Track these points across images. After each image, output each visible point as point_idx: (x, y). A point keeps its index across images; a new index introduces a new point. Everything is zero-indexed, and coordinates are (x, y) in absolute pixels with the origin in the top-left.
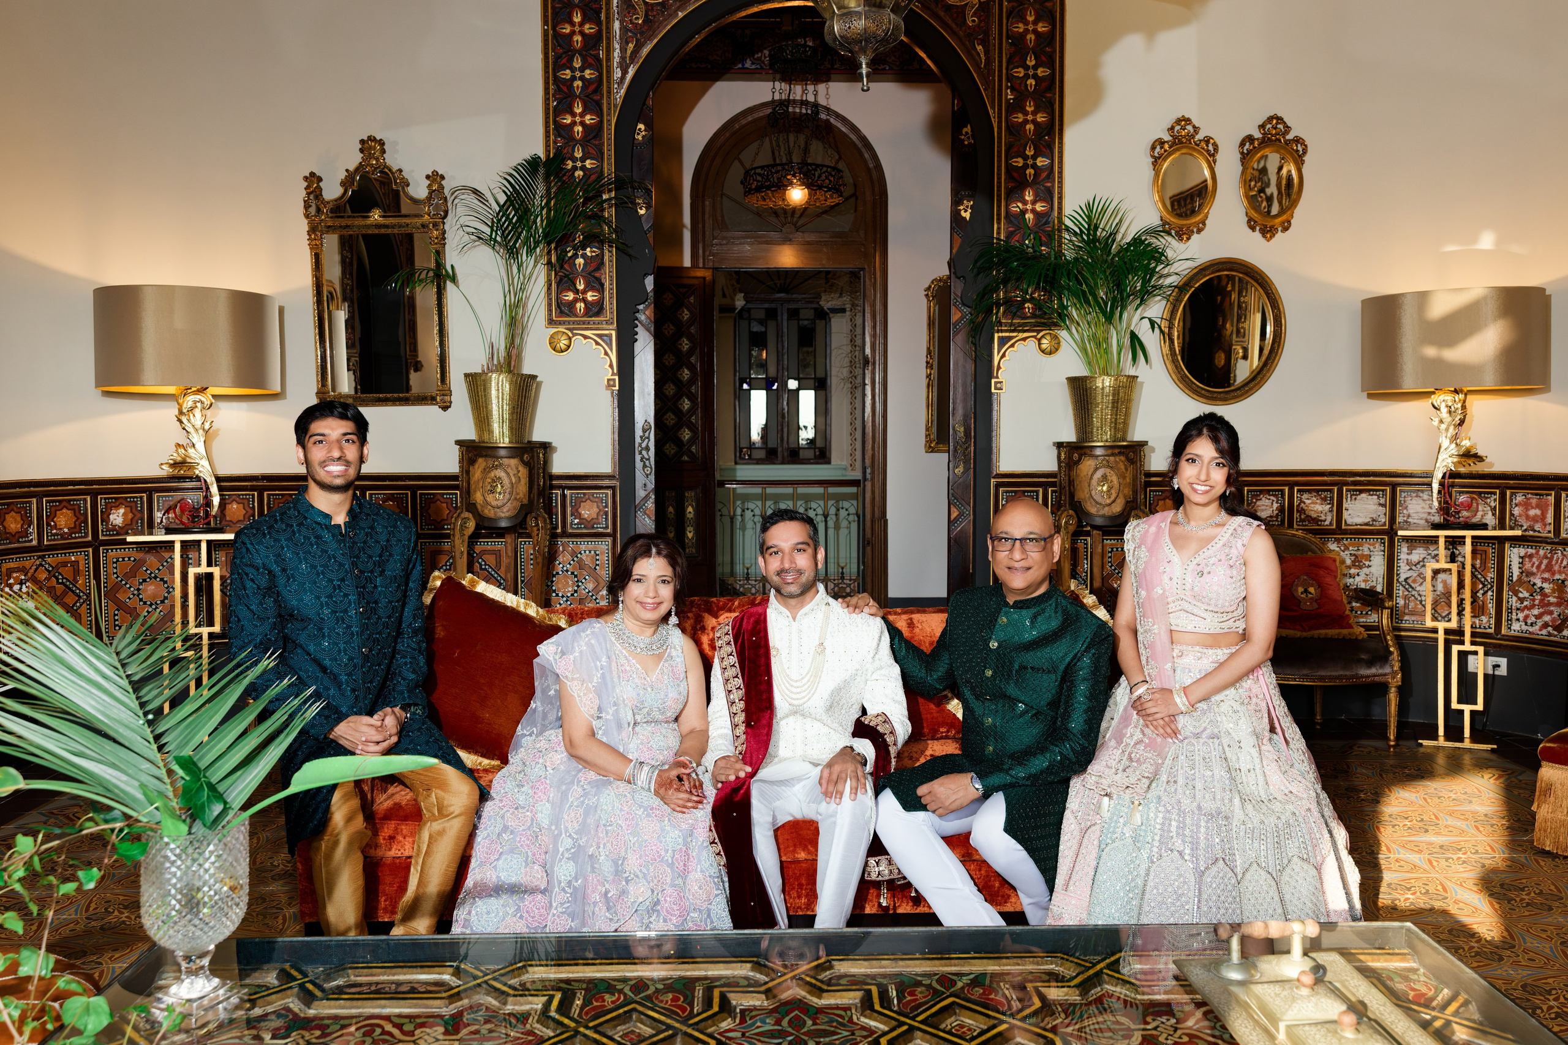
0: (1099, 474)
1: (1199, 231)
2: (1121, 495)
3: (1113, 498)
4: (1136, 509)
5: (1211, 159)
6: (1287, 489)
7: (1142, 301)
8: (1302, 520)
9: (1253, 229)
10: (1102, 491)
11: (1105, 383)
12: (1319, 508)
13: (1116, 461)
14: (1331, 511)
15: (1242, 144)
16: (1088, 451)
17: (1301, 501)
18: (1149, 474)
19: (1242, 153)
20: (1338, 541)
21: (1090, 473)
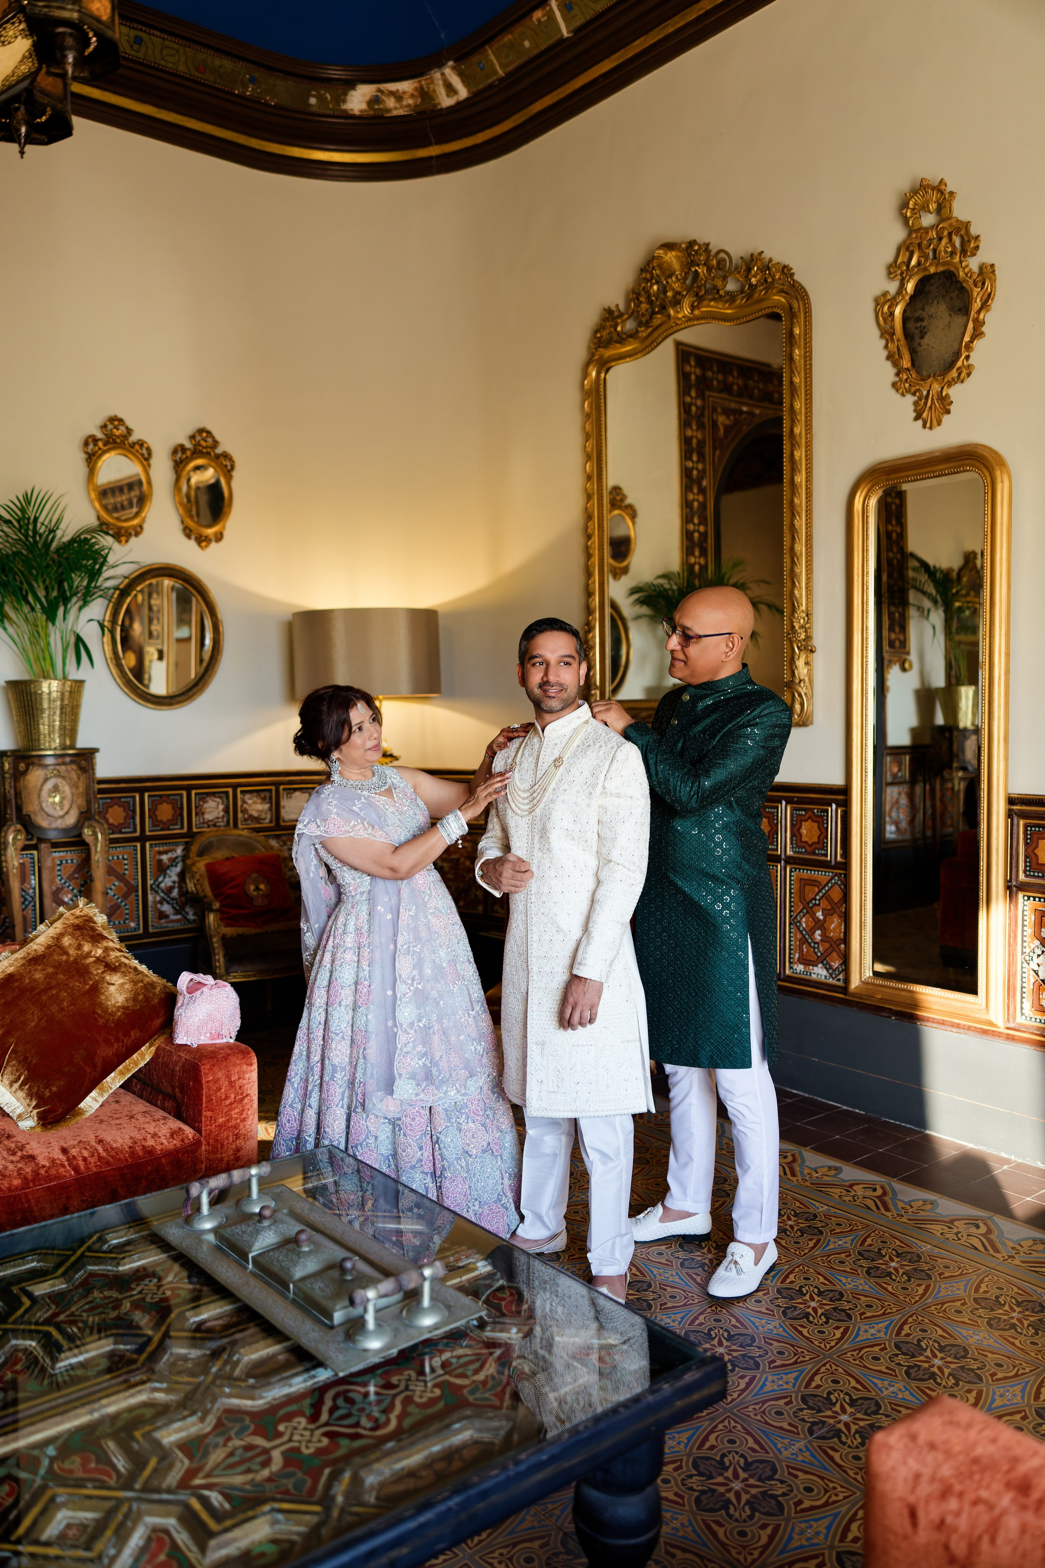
0: (49, 785)
1: (137, 534)
2: (74, 806)
3: (66, 809)
4: (90, 821)
5: (145, 463)
6: (230, 790)
7: (85, 603)
8: (245, 820)
9: (188, 536)
10: (54, 803)
11: (50, 688)
12: (260, 807)
13: (67, 771)
14: (270, 809)
15: (175, 452)
16: (36, 761)
17: (244, 802)
18: (101, 782)
19: (175, 461)
20: (277, 837)
21: (39, 784)
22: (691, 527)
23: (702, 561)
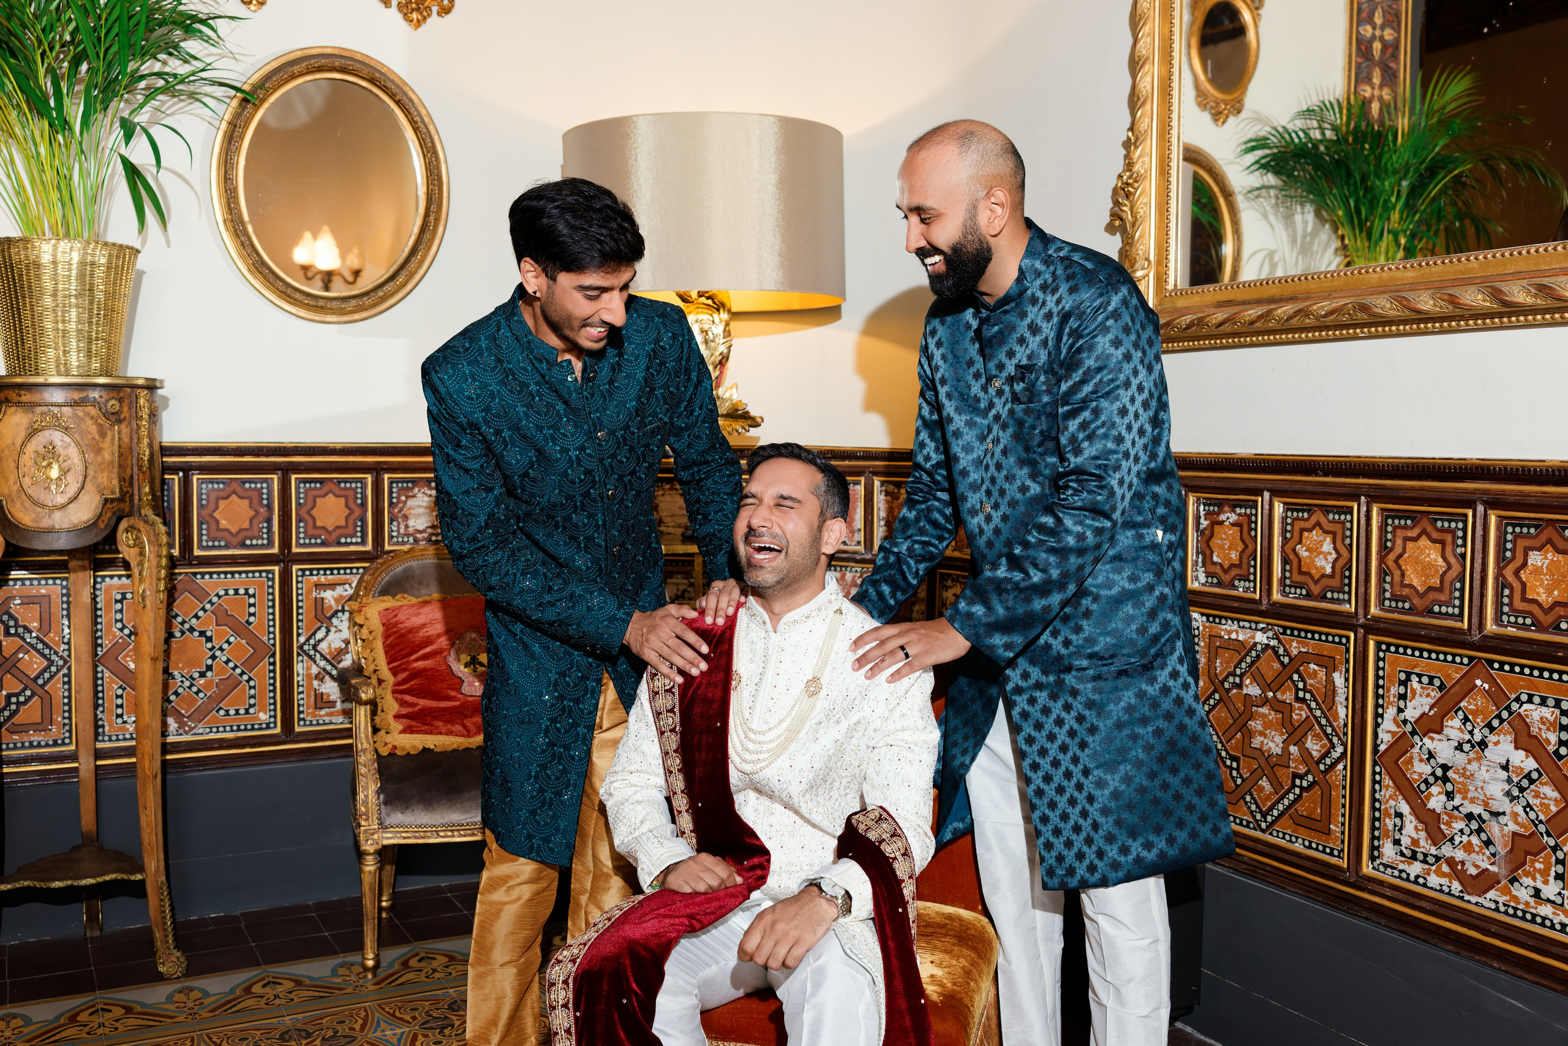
2: (89, 486)
3: (72, 491)
4: (130, 515)
10: (47, 479)
11: (60, 254)
13: (83, 418)
16: (23, 394)
21: (19, 442)
22: (1367, 31)
23: (1386, 94)
